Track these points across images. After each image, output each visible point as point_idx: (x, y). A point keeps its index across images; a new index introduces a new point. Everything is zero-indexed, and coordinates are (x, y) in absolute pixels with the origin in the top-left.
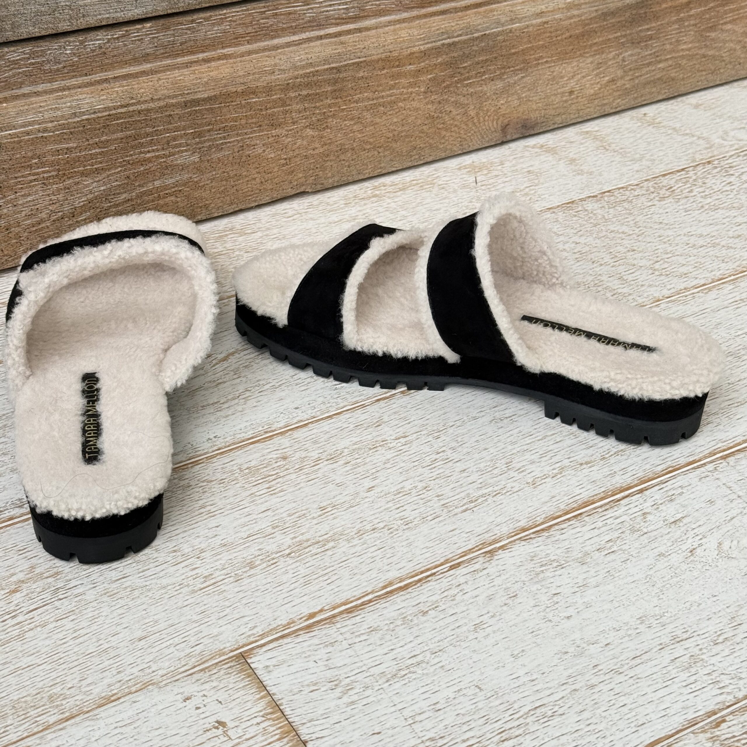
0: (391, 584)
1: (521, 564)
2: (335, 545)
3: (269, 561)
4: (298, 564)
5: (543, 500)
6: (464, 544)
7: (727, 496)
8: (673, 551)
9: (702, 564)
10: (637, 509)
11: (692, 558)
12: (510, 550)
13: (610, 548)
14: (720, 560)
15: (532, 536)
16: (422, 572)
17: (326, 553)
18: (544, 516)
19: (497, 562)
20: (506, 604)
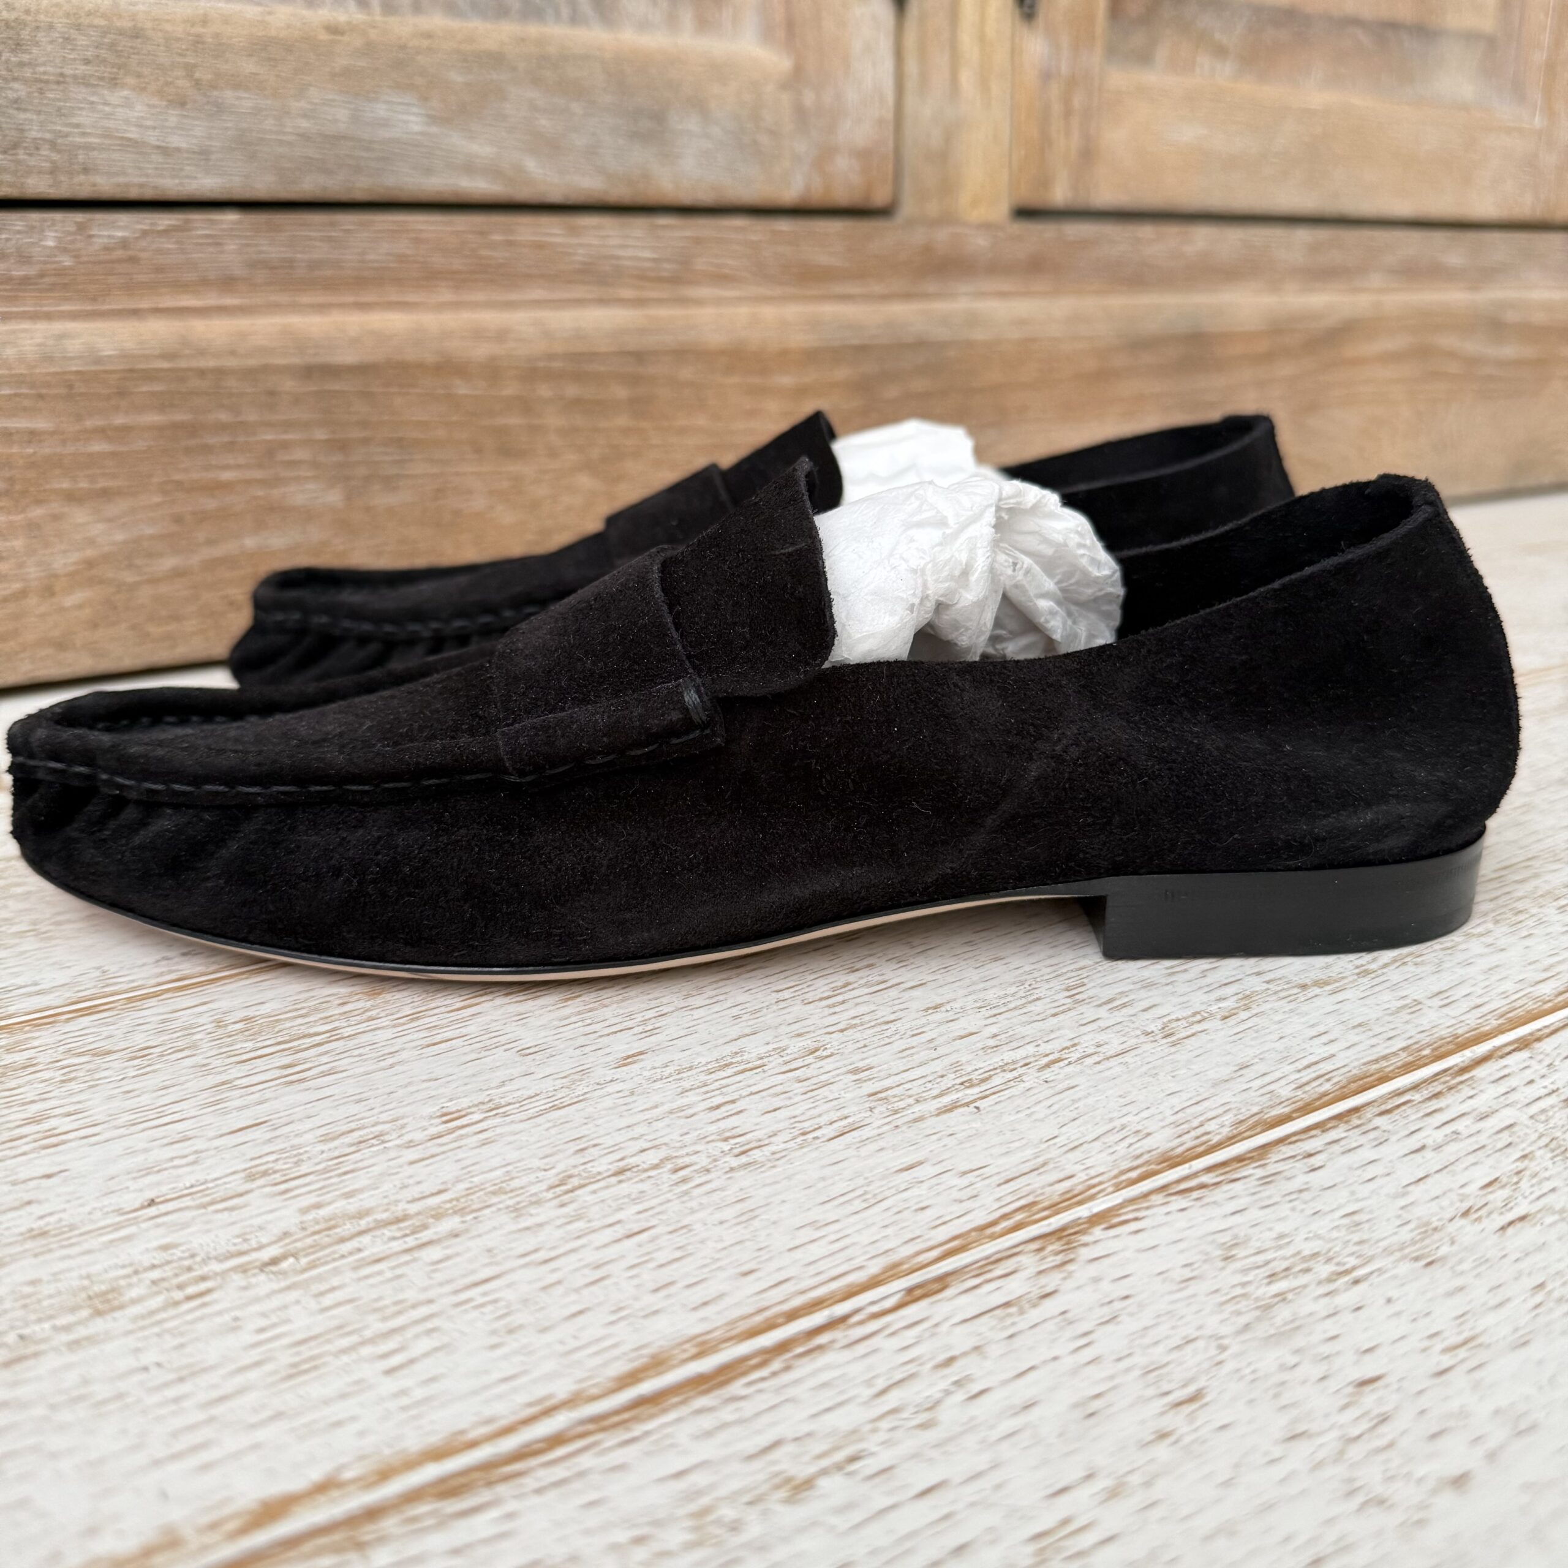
0: (658, 1364)
1: (1187, 1273)
2: (463, 1226)
3: (180, 1287)
4: (294, 1295)
5: (1212, 1075)
6: (958, 1209)
10: (1537, 1090)
12: (1134, 1226)
13: (1507, 1206)
15: (1206, 1179)
16: (792, 1316)
17: (416, 1254)
18: (1228, 1119)
19: (1093, 1270)
20: (1162, 1436)
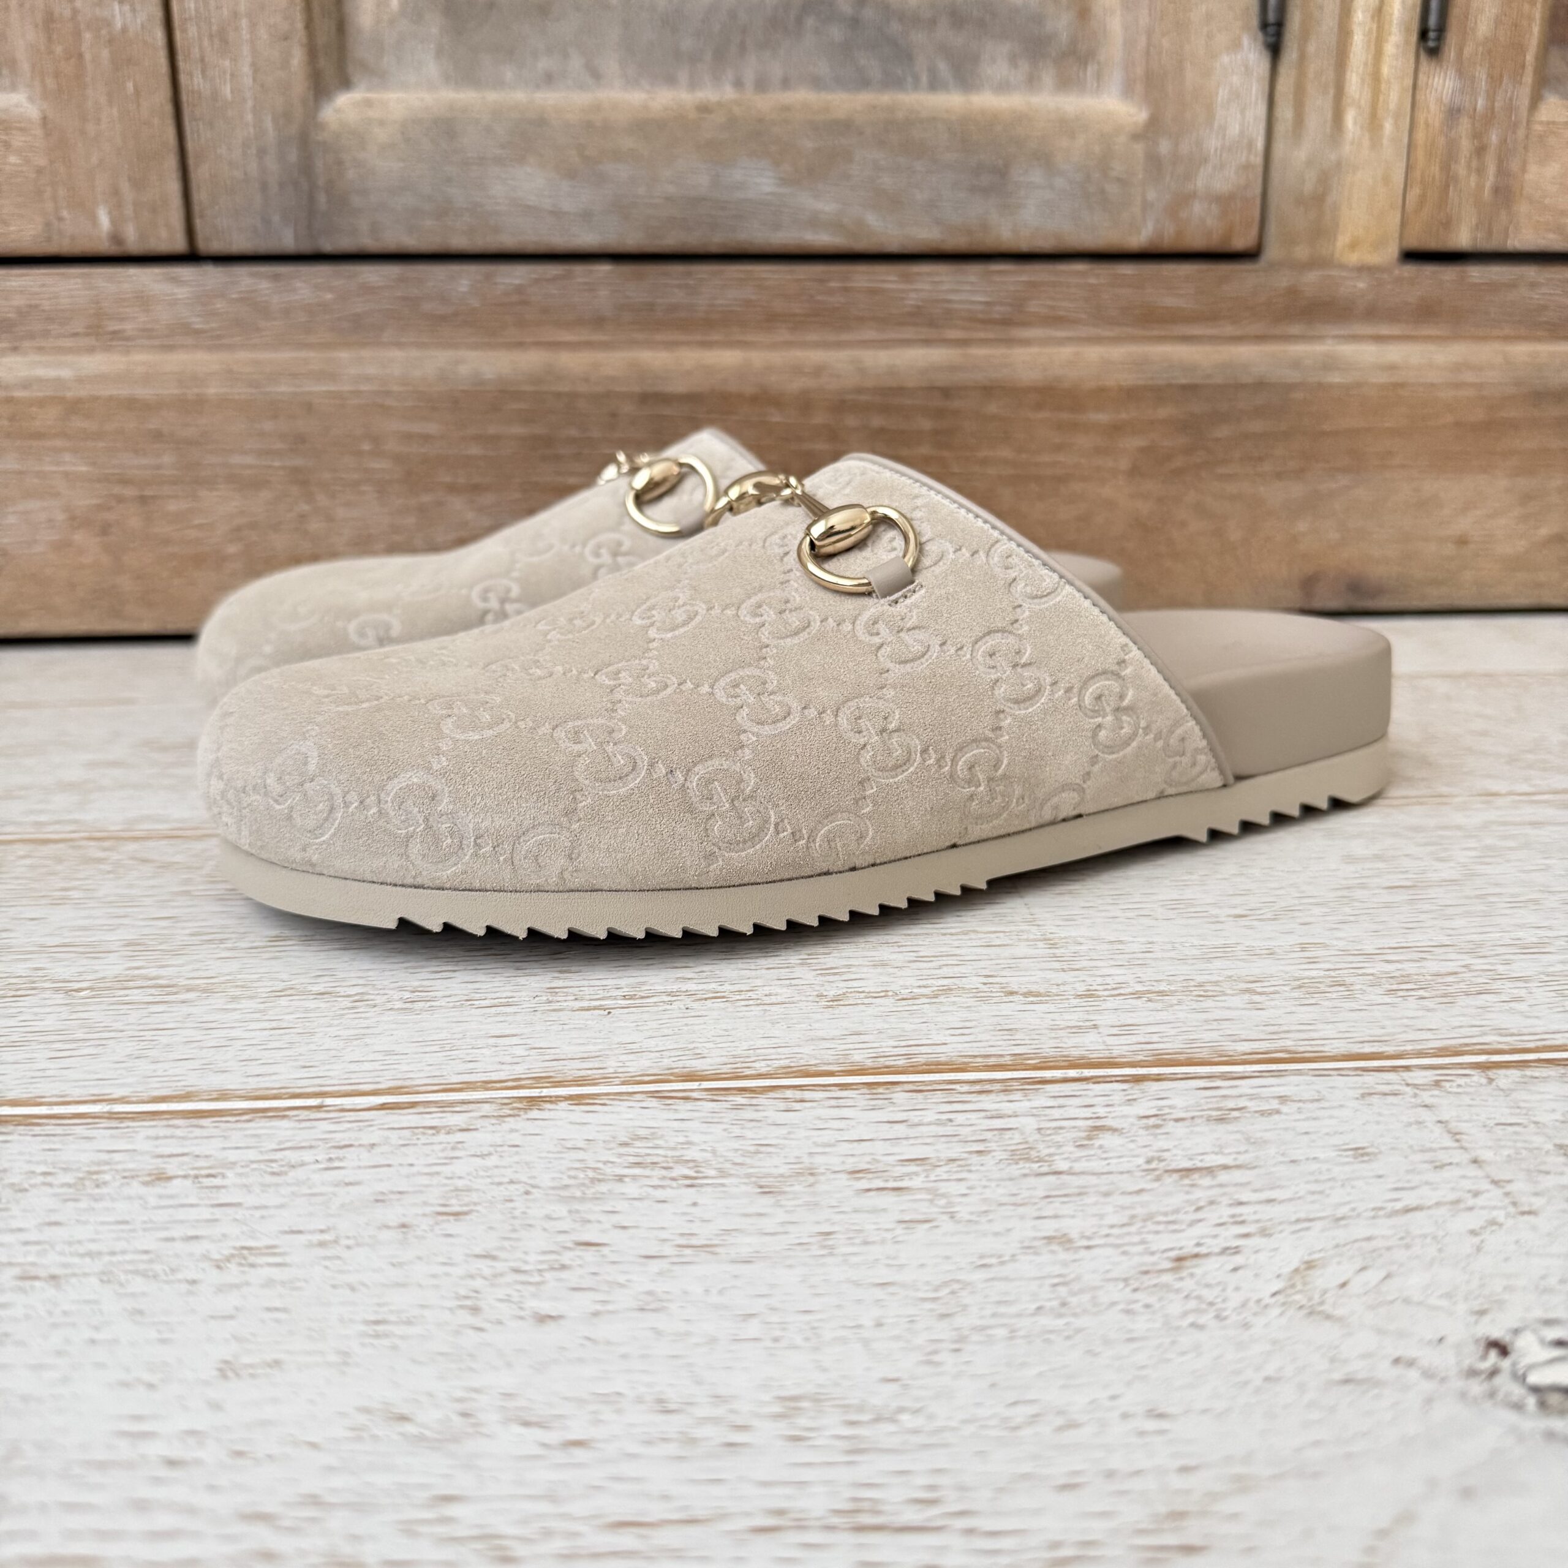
0: (187, 1097)
1: (581, 1144)
3: (19, 989)
4: (64, 1009)
5: (821, 1034)
7: (1431, 1150)
8: (1110, 1240)
9: (1192, 1304)
10: (1088, 1113)
11: (1167, 1278)
12: (593, 1108)
13: (900, 1178)
14: (1276, 1311)
17: (150, 1006)
18: (783, 1063)
19: (520, 1125)
